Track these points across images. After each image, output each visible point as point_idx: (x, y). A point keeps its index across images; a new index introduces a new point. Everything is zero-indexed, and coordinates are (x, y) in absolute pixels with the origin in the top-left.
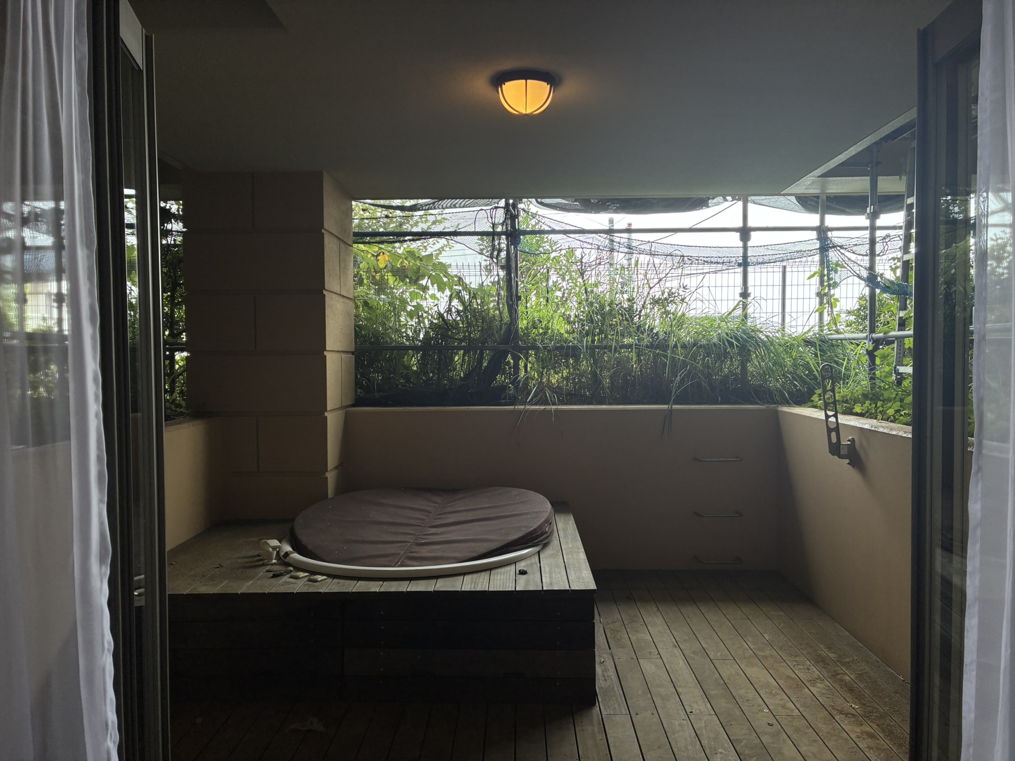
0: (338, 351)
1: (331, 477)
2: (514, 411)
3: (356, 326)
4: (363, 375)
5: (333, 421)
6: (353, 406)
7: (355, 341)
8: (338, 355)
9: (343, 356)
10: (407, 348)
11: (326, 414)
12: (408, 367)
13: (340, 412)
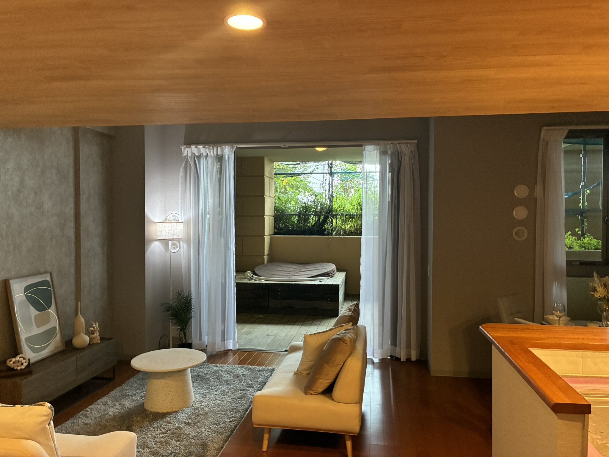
0: (268, 216)
1: (266, 257)
2: (329, 237)
3: (275, 206)
4: (277, 224)
5: (267, 239)
6: (273, 235)
7: (275, 212)
8: (269, 217)
9: (270, 217)
10: (293, 215)
11: (264, 236)
12: (293, 222)
13: (270, 236)
